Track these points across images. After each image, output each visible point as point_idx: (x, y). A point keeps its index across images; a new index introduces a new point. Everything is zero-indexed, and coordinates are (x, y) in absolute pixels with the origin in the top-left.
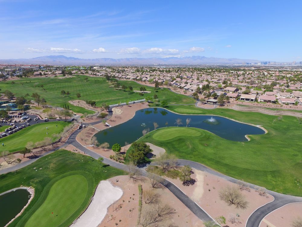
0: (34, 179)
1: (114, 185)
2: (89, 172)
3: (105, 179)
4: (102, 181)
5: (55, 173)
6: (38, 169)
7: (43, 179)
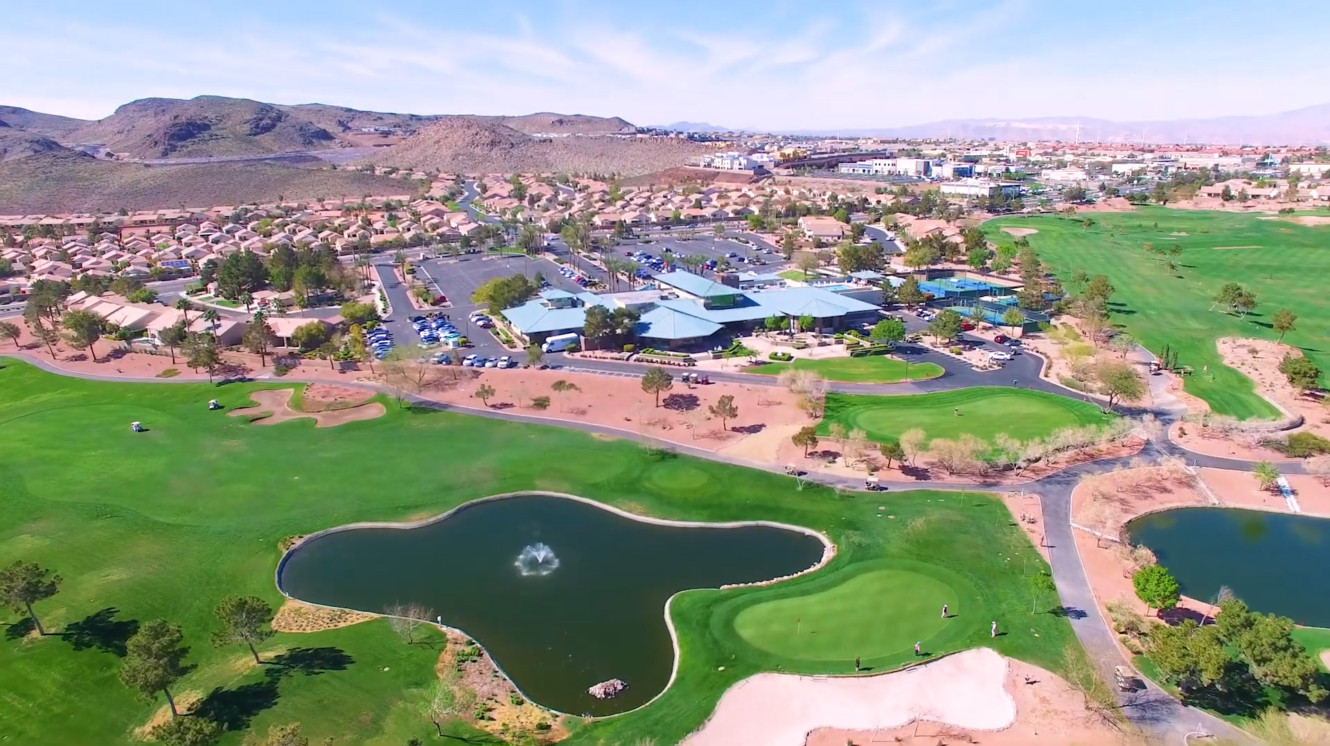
0: (855, 532)
1: (1010, 685)
2: (985, 601)
3: (1004, 652)
4: (990, 650)
5: (906, 546)
6: (886, 513)
7: (869, 544)
